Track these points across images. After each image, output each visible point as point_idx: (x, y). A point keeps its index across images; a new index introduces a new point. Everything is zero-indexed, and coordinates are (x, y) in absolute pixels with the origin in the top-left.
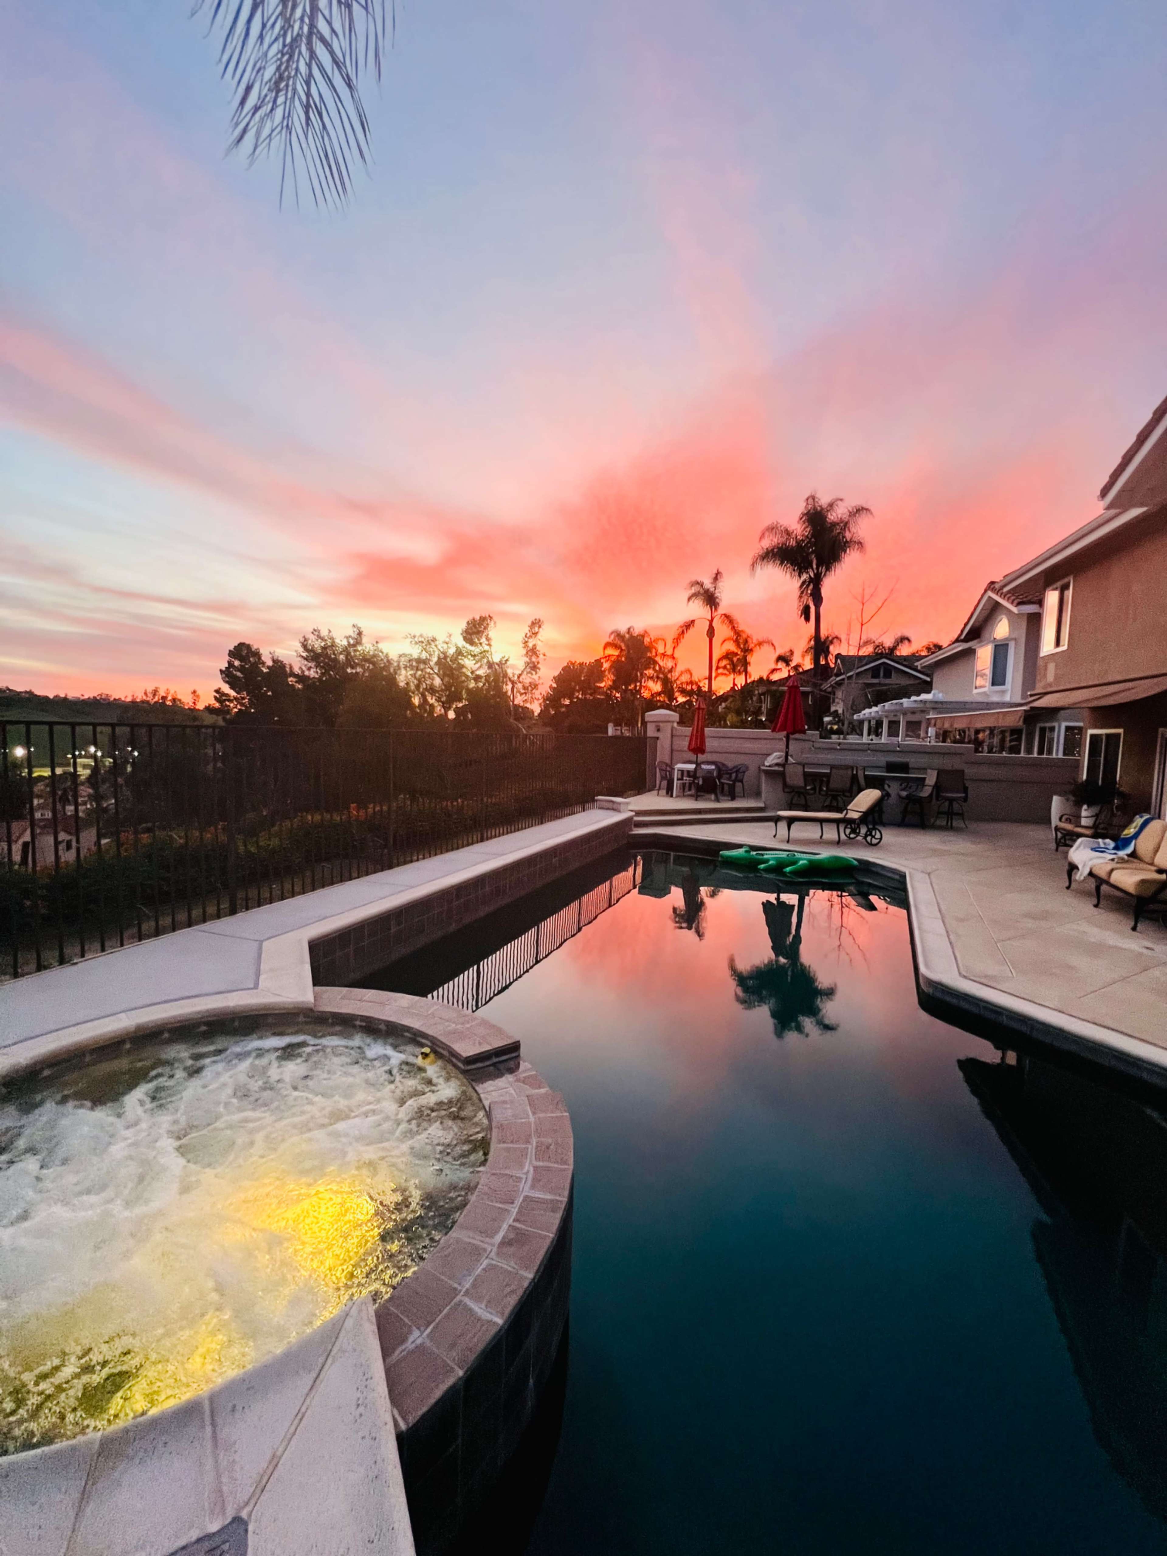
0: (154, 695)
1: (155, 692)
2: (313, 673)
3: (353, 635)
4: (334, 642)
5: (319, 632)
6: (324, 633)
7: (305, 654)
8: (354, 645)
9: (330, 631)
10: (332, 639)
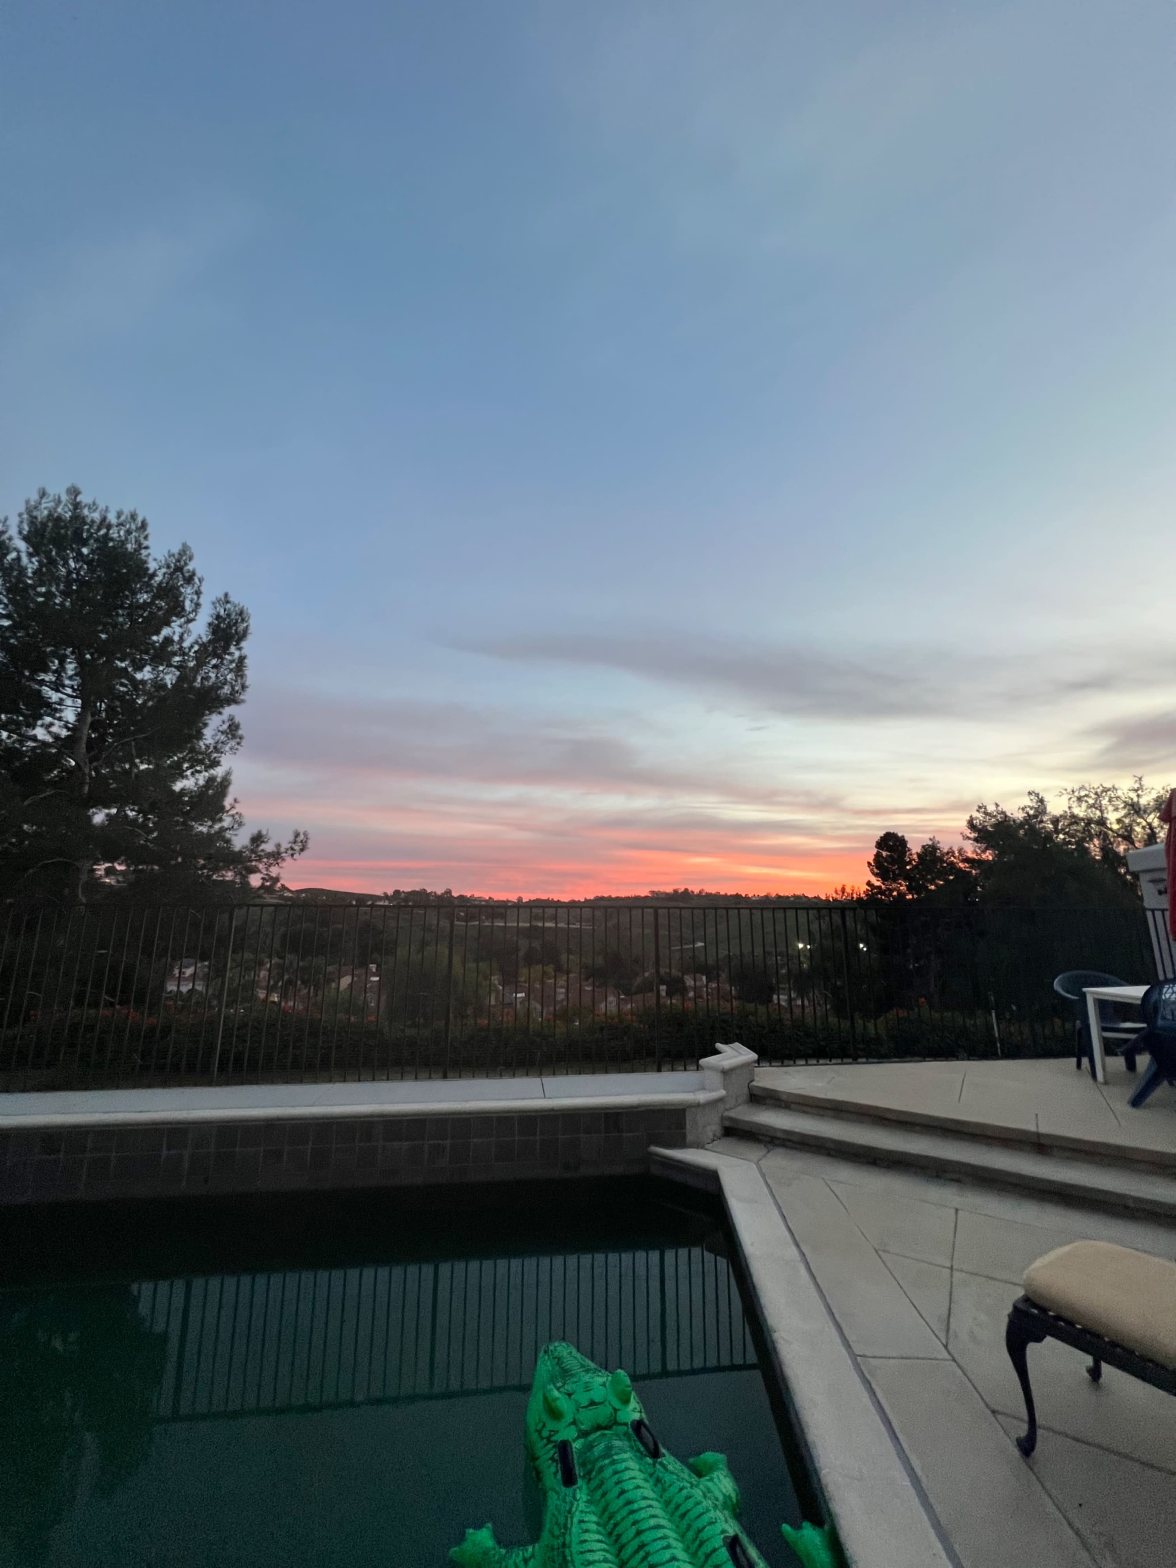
0: (843, 893)
1: (843, 890)
2: (988, 856)
3: (1031, 804)
4: (1006, 816)
5: (985, 808)
6: (991, 808)
7: (973, 835)
8: (1035, 816)
9: (997, 805)
10: (1003, 813)
